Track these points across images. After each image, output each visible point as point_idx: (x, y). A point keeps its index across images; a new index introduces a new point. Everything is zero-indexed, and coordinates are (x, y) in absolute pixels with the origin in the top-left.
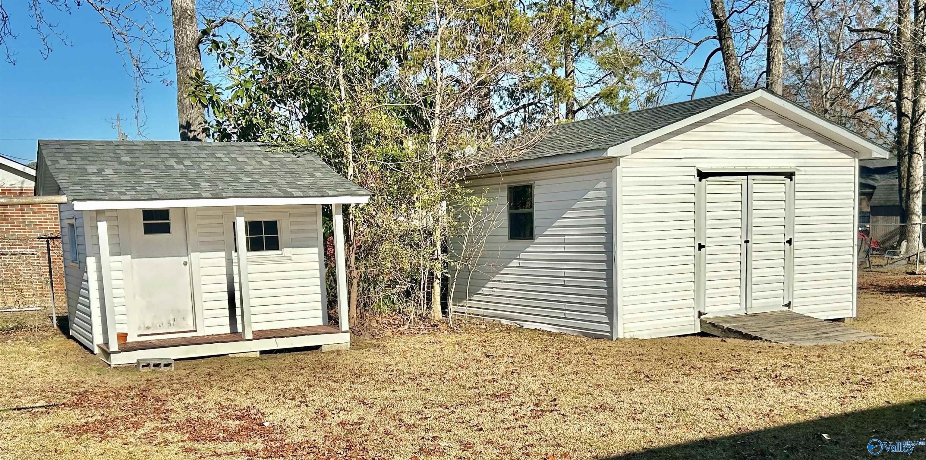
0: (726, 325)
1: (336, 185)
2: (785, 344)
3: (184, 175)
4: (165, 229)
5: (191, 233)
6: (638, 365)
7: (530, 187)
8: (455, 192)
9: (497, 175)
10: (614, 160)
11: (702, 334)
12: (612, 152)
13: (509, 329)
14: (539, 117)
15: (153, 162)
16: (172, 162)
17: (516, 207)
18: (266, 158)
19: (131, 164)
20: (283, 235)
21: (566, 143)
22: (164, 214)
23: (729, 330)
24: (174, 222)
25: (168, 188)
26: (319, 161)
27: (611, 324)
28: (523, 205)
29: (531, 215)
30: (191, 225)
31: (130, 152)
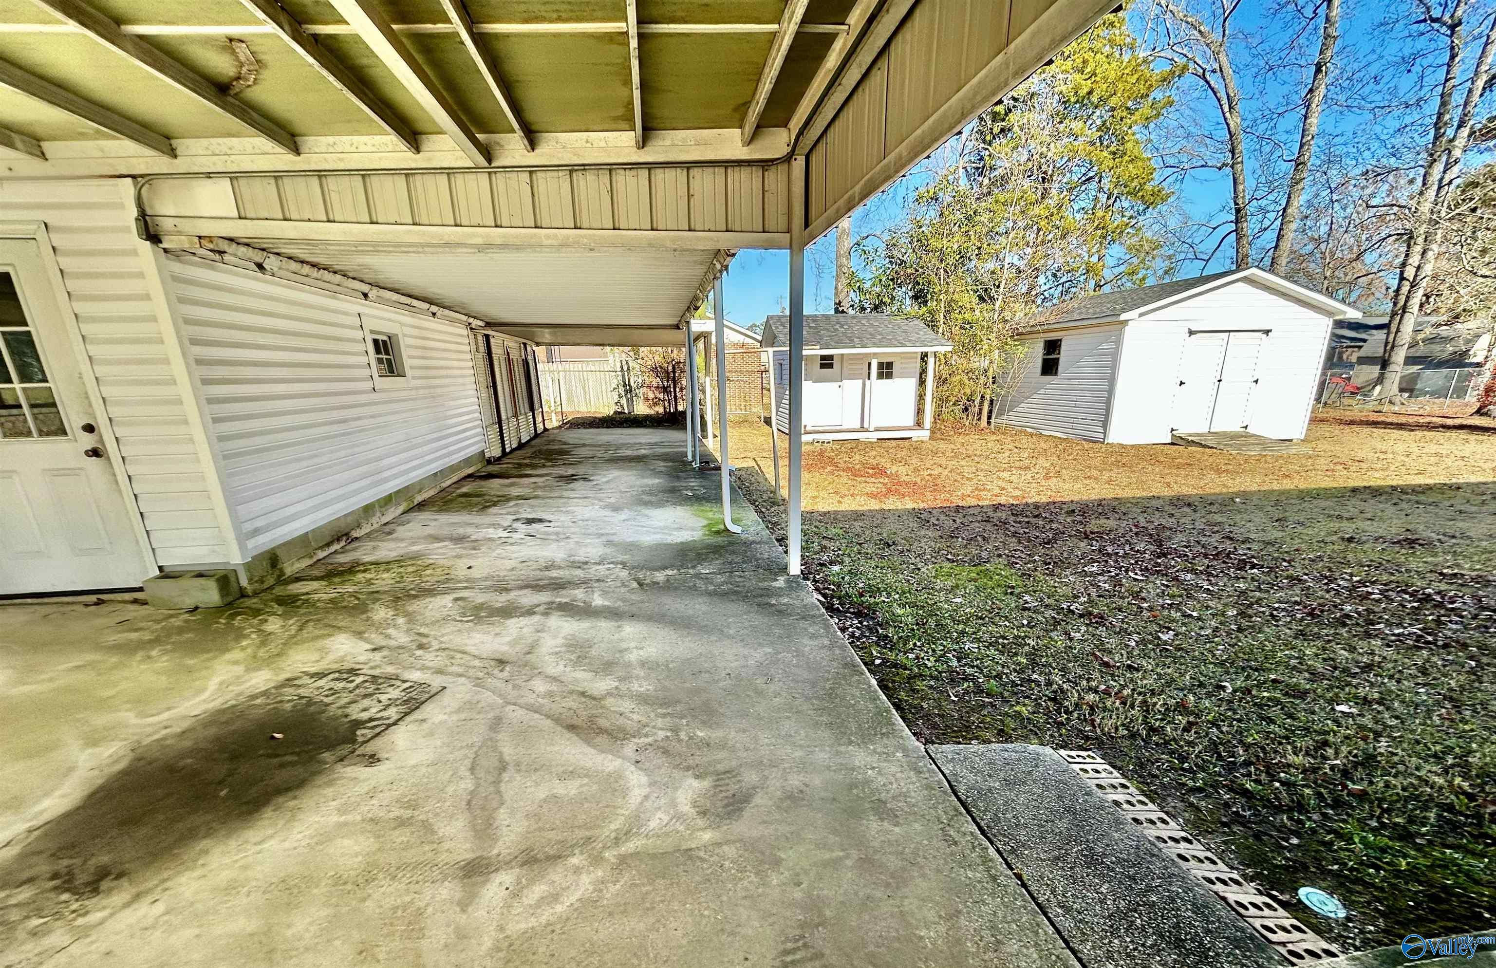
0: (1190, 438)
1: (933, 340)
2: (1234, 452)
3: (844, 334)
4: (831, 366)
5: (845, 369)
6: (1119, 458)
7: (1061, 340)
8: (1006, 344)
9: (1038, 332)
10: (1126, 322)
11: (1173, 444)
12: (1123, 317)
13: (1031, 435)
14: (1073, 290)
15: (827, 327)
16: (837, 327)
17: (1048, 354)
18: (890, 323)
19: (815, 328)
20: (896, 369)
21: (1091, 310)
22: (831, 357)
23: (1193, 441)
24: (836, 362)
25: (836, 342)
26: (922, 324)
27: (1105, 433)
28: (1053, 353)
29: (1058, 359)
30: (845, 364)
31: (814, 321)
